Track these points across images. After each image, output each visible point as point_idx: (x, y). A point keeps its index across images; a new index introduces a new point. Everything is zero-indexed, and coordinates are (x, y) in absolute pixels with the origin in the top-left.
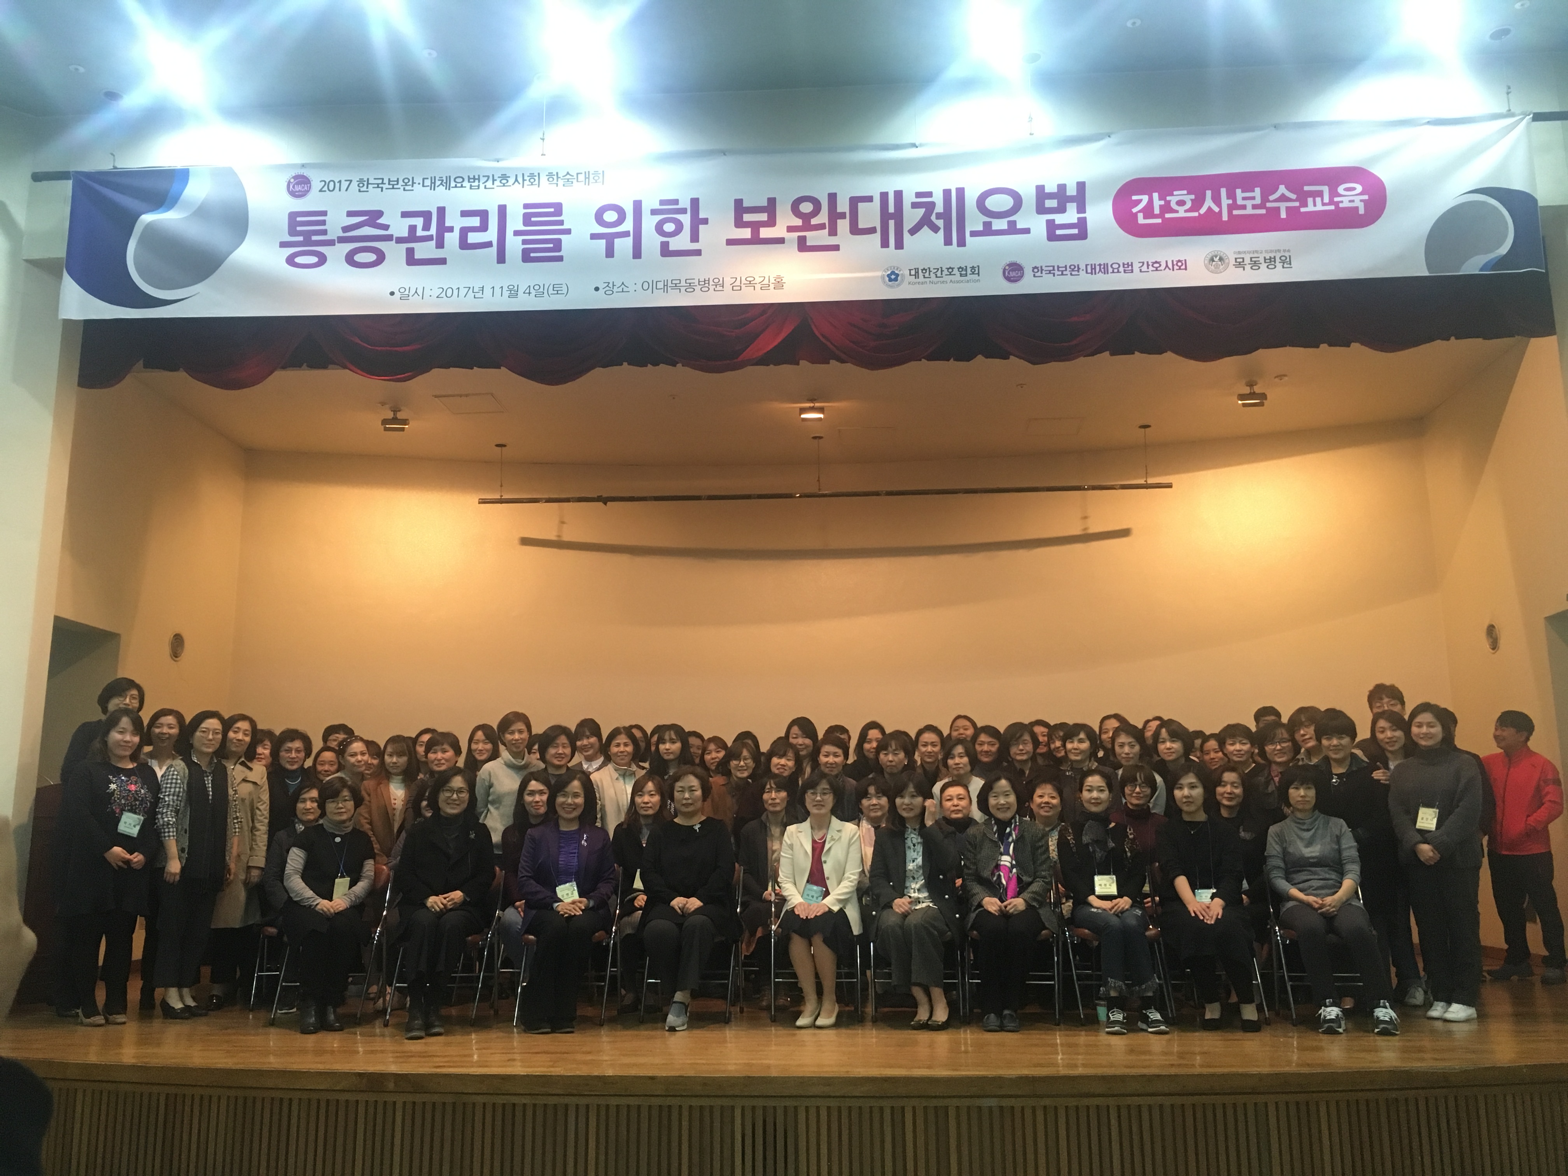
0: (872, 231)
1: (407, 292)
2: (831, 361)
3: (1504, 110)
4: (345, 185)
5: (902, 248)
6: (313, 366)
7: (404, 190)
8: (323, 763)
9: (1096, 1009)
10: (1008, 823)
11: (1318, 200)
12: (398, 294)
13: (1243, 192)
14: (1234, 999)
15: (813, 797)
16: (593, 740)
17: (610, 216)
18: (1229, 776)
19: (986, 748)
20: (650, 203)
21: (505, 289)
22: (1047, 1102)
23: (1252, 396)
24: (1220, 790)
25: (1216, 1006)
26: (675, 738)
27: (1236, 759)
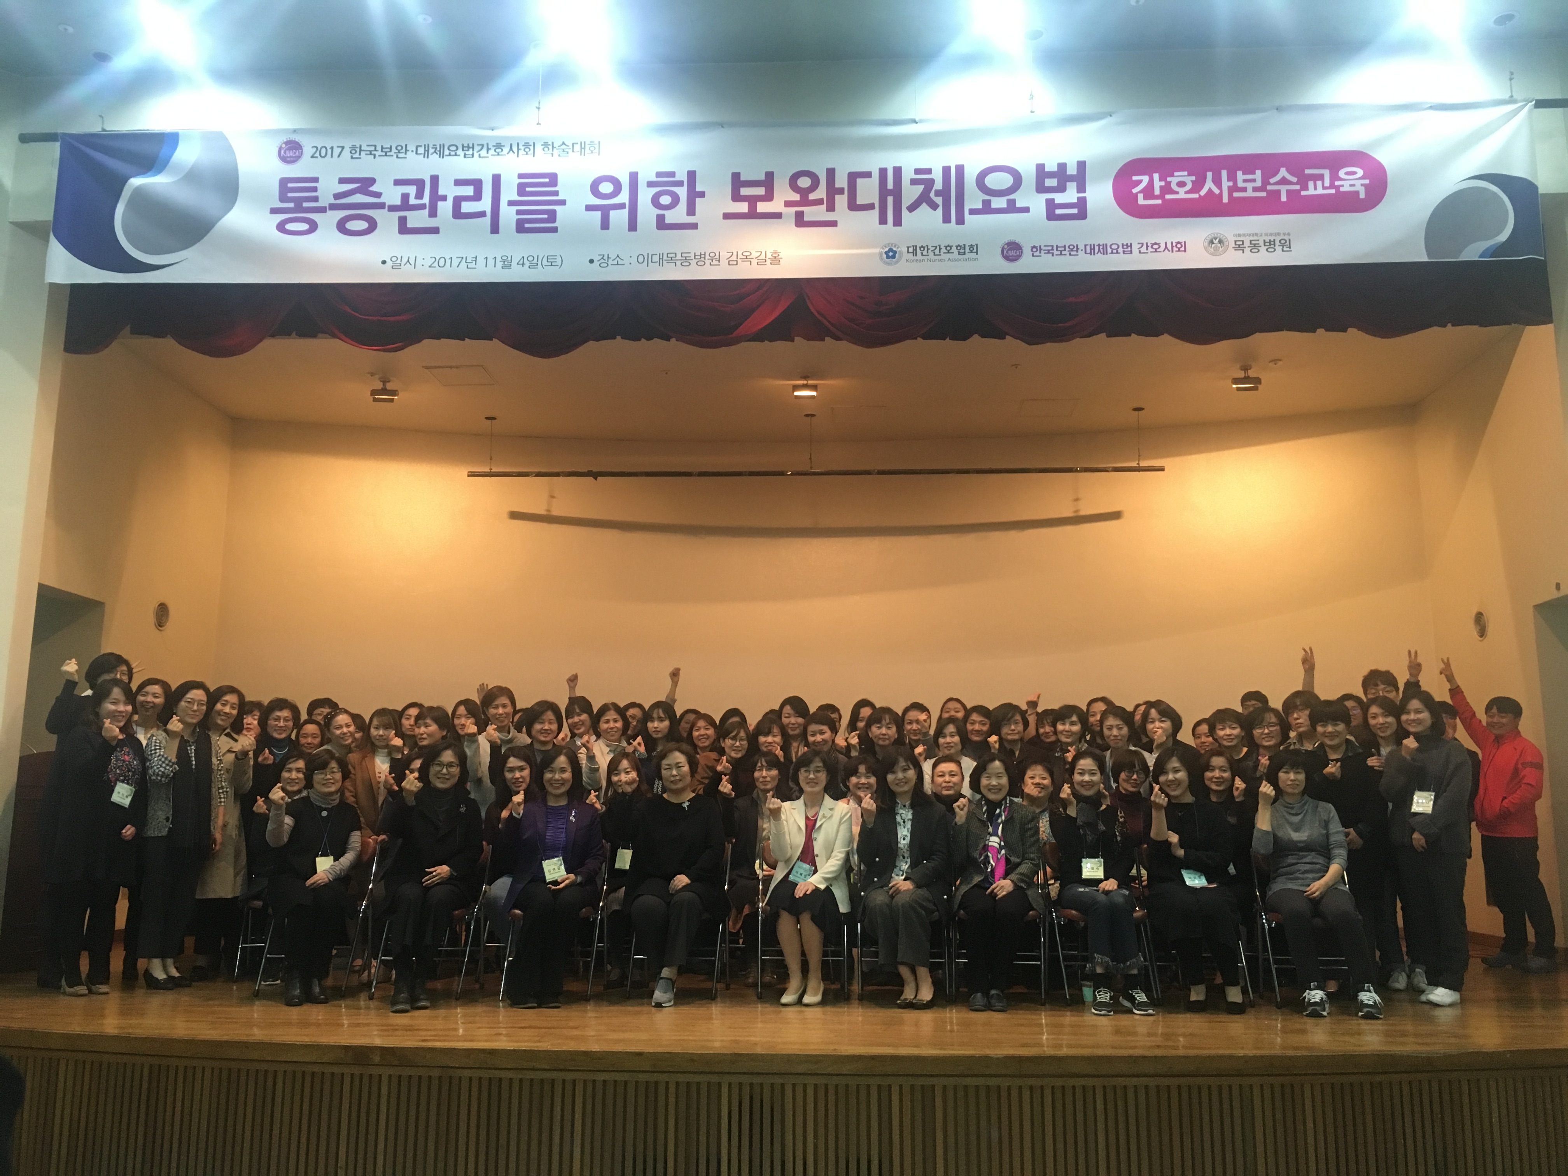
0: (870, 207)
1: (399, 261)
2: (826, 338)
3: (1506, 96)
4: (337, 151)
5: (901, 225)
6: (303, 334)
7: (397, 157)
8: (306, 736)
9: (1081, 990)
10: (998, 804)
11: (1319, 183)
12: (389, 263)
13: (1244, 174)
14: (1219, 980)
15: (806, 774)
16: (584, 717)
17: (606, 188)
18: (1218, 761)
19: (977, 727)
20: (647, 174)
21: (498, 259)
22: (1032, 1082)
23: (1246, 380)
24: (1208, 774)
25: (1202, 988)
26: (663, 716)
27: (1225, 743)
